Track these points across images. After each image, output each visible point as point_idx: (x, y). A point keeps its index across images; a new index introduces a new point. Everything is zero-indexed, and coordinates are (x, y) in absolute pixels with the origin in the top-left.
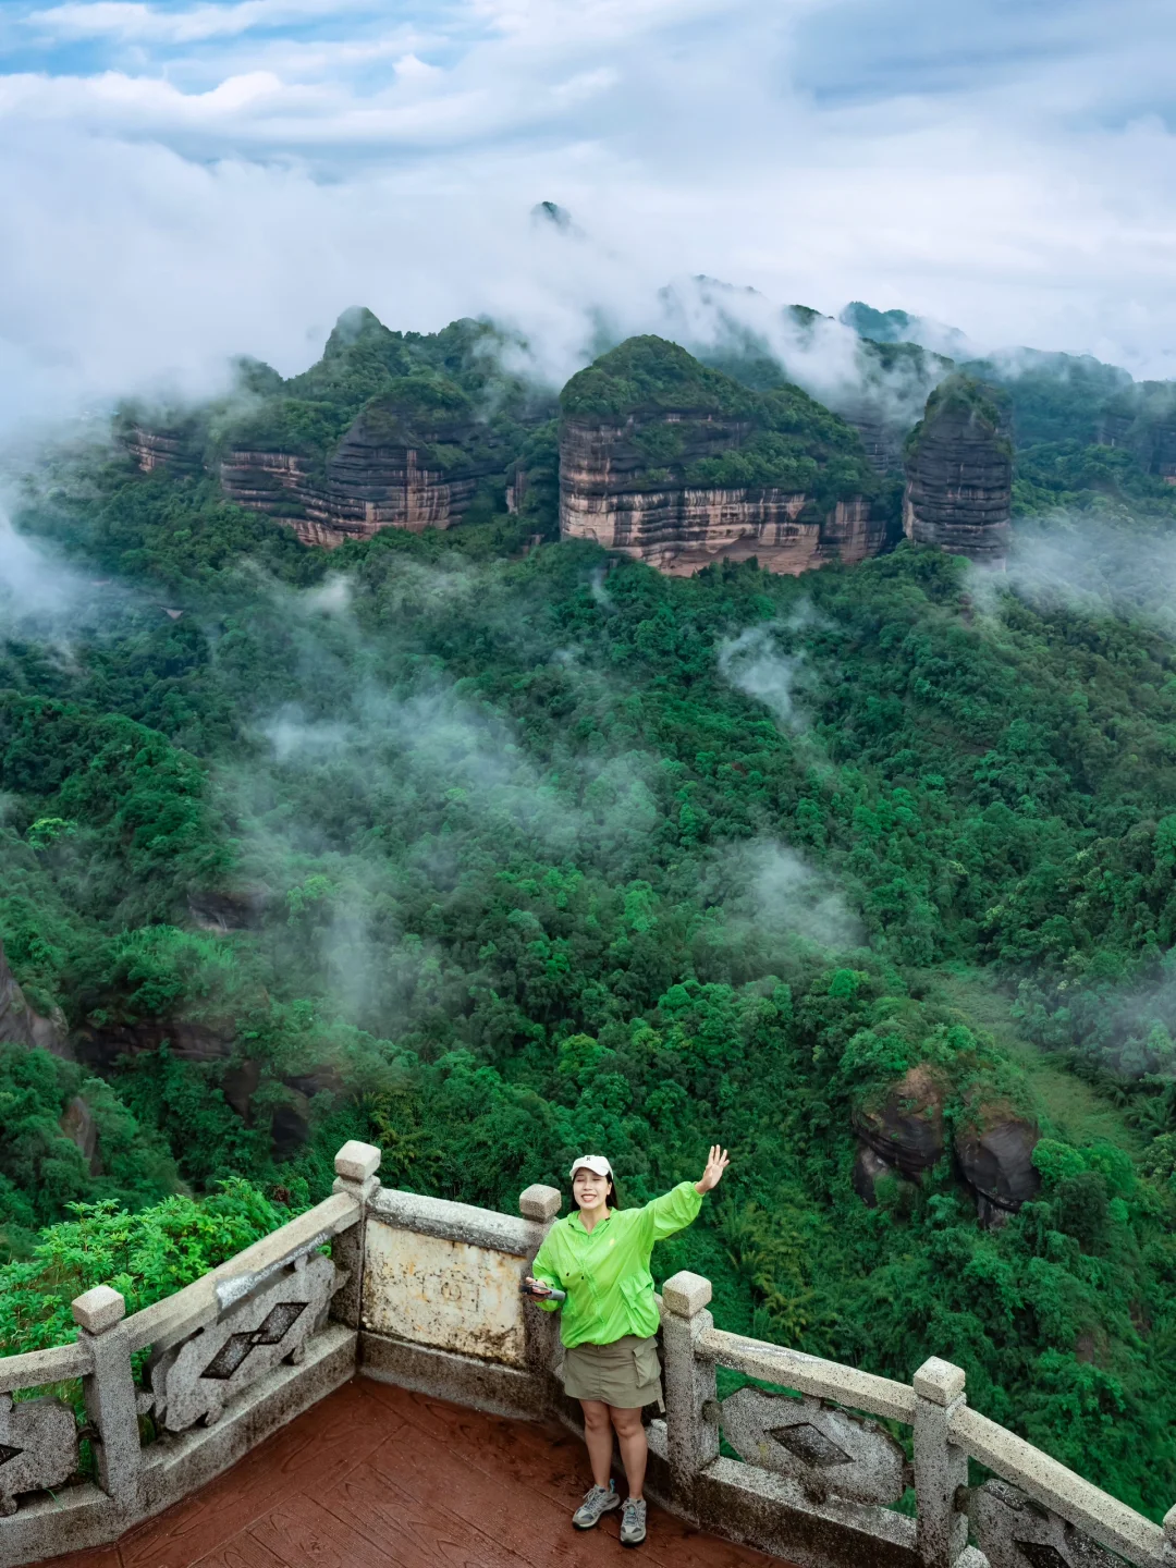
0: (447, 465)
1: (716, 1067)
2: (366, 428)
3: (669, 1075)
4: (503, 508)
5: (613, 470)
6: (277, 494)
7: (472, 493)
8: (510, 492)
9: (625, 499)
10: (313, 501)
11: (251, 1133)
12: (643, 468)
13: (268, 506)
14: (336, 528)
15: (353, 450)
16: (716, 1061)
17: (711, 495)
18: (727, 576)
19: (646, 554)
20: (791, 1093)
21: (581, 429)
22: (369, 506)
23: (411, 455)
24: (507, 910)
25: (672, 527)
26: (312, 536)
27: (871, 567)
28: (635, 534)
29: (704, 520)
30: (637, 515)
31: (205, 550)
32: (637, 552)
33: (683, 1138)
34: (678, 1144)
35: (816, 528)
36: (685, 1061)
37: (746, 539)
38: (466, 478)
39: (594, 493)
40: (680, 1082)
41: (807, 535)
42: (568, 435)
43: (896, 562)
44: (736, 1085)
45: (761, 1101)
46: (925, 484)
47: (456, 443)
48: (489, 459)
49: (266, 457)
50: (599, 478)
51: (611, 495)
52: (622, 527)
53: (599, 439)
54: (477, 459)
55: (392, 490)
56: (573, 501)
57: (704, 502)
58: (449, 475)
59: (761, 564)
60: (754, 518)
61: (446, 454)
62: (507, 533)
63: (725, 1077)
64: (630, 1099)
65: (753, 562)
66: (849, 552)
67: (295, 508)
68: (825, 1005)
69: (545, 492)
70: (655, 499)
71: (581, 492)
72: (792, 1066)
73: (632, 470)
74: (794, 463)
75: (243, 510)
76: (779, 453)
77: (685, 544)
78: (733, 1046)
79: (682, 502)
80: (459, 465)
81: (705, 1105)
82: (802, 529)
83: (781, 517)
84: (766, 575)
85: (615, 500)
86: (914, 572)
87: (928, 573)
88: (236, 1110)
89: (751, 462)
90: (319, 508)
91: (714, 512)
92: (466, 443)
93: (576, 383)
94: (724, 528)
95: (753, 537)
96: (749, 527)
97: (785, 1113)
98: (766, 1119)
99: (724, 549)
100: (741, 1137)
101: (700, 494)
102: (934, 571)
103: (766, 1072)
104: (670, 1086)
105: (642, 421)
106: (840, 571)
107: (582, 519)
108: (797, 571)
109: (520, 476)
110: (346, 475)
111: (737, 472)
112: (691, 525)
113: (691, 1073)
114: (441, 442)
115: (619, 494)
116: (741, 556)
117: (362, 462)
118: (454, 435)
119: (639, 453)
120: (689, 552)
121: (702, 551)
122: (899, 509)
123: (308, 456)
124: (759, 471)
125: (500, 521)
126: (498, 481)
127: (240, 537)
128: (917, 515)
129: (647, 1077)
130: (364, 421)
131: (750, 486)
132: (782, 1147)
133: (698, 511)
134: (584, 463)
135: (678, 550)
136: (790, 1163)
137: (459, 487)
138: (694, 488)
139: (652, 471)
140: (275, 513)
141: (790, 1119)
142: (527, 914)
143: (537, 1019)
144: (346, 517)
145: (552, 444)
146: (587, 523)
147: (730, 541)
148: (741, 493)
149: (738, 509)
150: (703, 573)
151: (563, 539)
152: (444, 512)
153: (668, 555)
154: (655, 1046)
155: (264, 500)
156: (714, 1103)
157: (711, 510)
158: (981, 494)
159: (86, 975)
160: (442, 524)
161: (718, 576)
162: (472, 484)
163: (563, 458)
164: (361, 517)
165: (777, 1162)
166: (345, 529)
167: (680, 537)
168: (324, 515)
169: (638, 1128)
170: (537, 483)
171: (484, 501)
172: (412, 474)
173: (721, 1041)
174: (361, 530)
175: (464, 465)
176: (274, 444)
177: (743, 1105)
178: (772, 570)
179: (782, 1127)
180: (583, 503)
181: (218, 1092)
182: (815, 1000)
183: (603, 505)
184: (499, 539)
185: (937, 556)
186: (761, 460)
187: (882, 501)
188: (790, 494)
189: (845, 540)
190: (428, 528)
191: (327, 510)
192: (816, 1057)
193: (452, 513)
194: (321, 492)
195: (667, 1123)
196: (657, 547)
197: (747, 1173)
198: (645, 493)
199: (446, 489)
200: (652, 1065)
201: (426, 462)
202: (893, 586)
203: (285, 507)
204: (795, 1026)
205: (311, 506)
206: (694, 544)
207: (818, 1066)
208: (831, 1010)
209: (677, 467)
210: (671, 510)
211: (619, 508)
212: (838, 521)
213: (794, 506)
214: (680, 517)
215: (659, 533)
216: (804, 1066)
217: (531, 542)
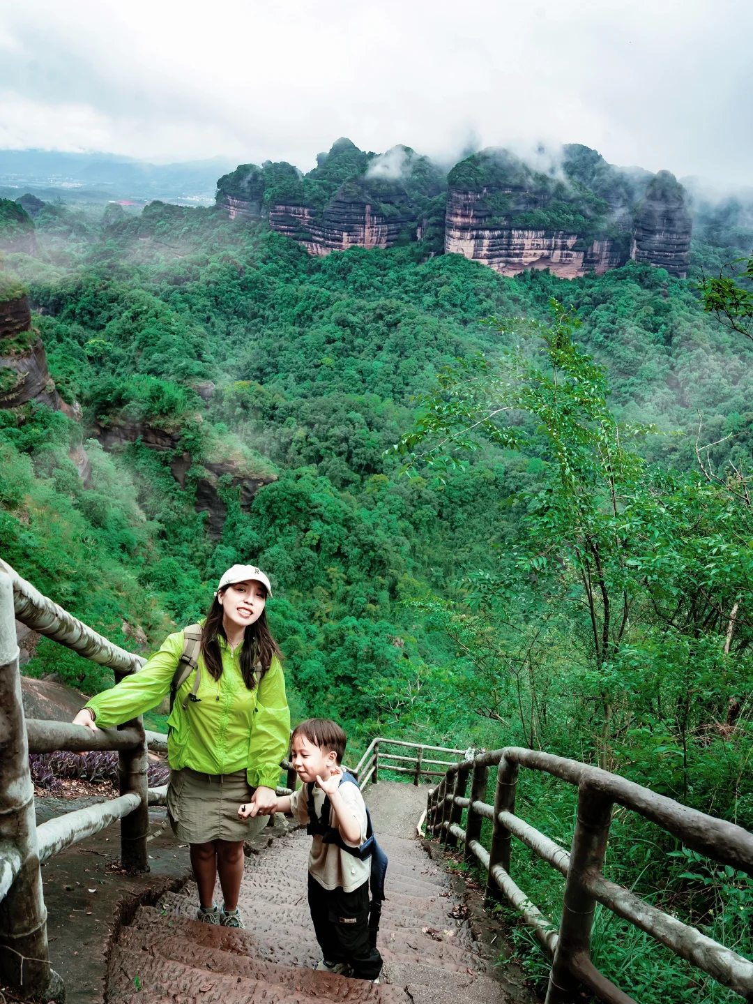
0: (387, 214)
1: (456, 503)
2: (345, 193)
3: (428, 502)
4: (414, 238)
5: (474, 217)
6: (298, 228)
7: (398, 231)
8: (419, 230)
9: (480, 232)
10: (316, 232)
11: (184, 493)
12: (490, 216)
13: (293, 234)
14: (328, 246)
15: (338, 205)
16: (456, 500)
17: (526, 233)
18: (533, 277)
19: (490, 263)
20: (496, 523)
21: (459, 193)
22: (345, 234)
23: (368, 208)
24: (347, 411)
25: (504, 250)
26: (315, 251)
27: (612, 274)
28: (484, 252)
29: (522, 247)
30: (486, 242)
31: (260, 255)
32: (485, 262)
33: (432, 539)
34: (428, 541)
35: (582, 254)
36: (439, 497)
37: (544, 259)
38: (396, 222)
39: (463, 229)
40: (434, 507)
41: (577, 258)
42: (452, 197)
43: (625, 271)
44: (466, 515)
45: (479, 526)
46: (644, 230)
47: (392, 203)
48: (409, 213)
49: (292, 209)
50: (467, 220)
51: (473, 230)
52: (478, 248)
53: (468, 199)
54: (402, 213)
55: (357, 227)
56: (452, 232)
57: (523, 237)
58: (387, 220)
59: (551, 273)
60: (549, 248)
61: (386, 208)
62: (417, 251)
63: (460, 510)
64: (404, 511)
65: (547, 271)
66: (600, 268)
67: (307, 236)
68: (524, 477)
69: (438, 229)
70: (496, 233)
71: (457, 228)
72: (499, 510)
73: (484, 217)
74: (572, 217)
75: (280, 236)
76: (564, 212)
77: (511, 259)
78: (467, 493)
79: (510, 237)
80: (393, 215)
81: (446, 524)
82: (574, 254)
83: (564, 247)
84: (554, 277)
85: (475, 233)
86: (635, 277)
87: (643, 277)
88: (177, 480)
89: (548, 216)
90: (318, 236)
91: (527, 243)
92: (397, 203)
93: (458, 168)
94: (533, 252)
95: (548, 257)
96: (546, 252)
97: (492, 534)
98: (479, 536)
99: (532, 263)
100: (464, 544)
101: (520, 232)
102: (646, 277)
103: (484, 511)
104: (428, 509)
105: (491, 192)
106: (594, 278)
107: (457, 242)
108: (571, 277)
109: (425, 221)
110: (333, 217)
111: (541, 221)
112: (514, 249)
113: (441, 505)
114: (384, 202)
115: (477, 229)
116: (541, 267)
117: (343, 210)
118: (391, 199)
119: (489, 207)
120: (513, 264)
121: (520, 264)
122: (628, 244)
123: (314, 208)
124: (553, 221)
125: (413, 245)
126: (413, 225)
127: (278, 249)
128: (638, 247)
129: (415, 503)
130: (344, 189)
131: (548, 230)
132: (487, 552)
133: (519, 241)
134: (459, 212)
135: (507, 262)
136: (491, 560)
137: (392, 227)
138: (518, 229)
139: (495, 218)
140: (295, 239)
141: (494, 538)
142: (359, 415)
143: (357, 471)
144: (333, 240)
145: (442, 204)
146: (460, 245)
147: (535, 259)
148: (543, 233)
149: (540, 242)
150: (520, 275)
151: (446, 253)
152: (384, 239)
153: (502, 265)
154: (422, 486)
155: (291, 231)
156: (452, 523)
157: (526, 242)
158: (675, 236)
159: (98, 394)
160: (383, 246)
161: (528, 276)
162: (399, 225)
163: (448, 210)
164: (340, 240)
165: (483, 559)
166: (332, 246)
167: (509, 256)
168: (321, 240)
169: (407, 527)
170: (434, 225)
171: (405, 235)
172: (368, 218)
173: (461, 489)
174: (340, 247)
175: (395, 215)
176: (297, 202)
177: (468, 526)
178: (557, 275)
179: (489, 541)
180: (458, 234)
181: (167, 468)
182: (518, 474)
183: (468, 235)
184: (412, 253)
185: (649, 268)
186: (554, 215)
187: (619, 241)
188: (569, 235)
189: (598, 262)
190: (376, 248)
191: (323, 237)
192: (514, 505)
193: (388, 241)
194: (320, 227)
195: (423, 529)
196: (496, 260)
197: (465, 562)
198: (491, 230)
199: (386, 227)
200: (420, 497)
201: (376, 212)
202: (623, 284)
203: (302, 235)
204: (504, 488)
205: (315, 235)
206: (516, 260)
207: (514, 510)
208: (526, 480)
209: (508, 217)
210: (504, 241)
211: (477, 237)
212: (594, 251)
213: (571, 242)
214: (509, 245)
215: (497, 253)
216: (505, 510)
217: (429, 256)
